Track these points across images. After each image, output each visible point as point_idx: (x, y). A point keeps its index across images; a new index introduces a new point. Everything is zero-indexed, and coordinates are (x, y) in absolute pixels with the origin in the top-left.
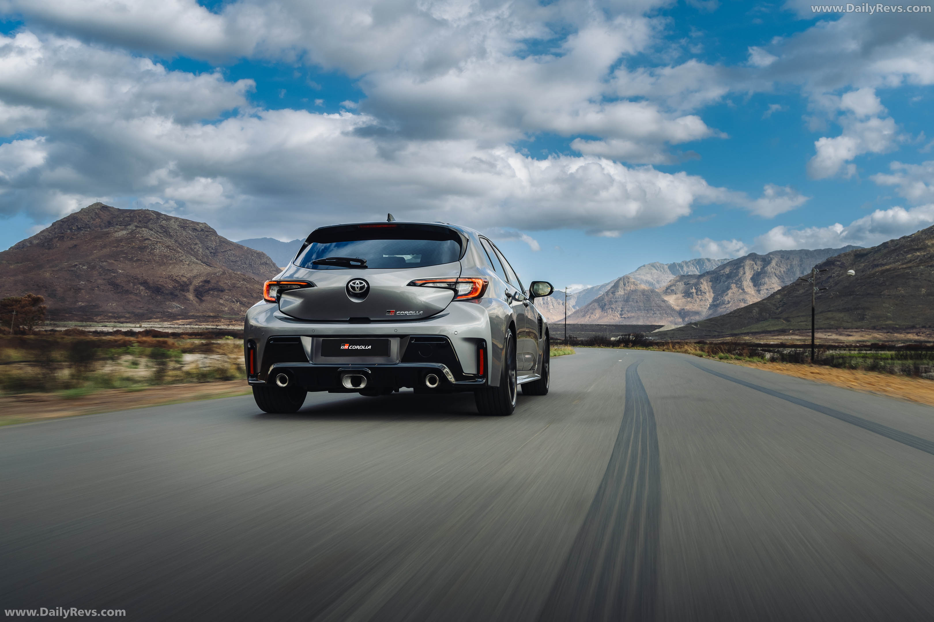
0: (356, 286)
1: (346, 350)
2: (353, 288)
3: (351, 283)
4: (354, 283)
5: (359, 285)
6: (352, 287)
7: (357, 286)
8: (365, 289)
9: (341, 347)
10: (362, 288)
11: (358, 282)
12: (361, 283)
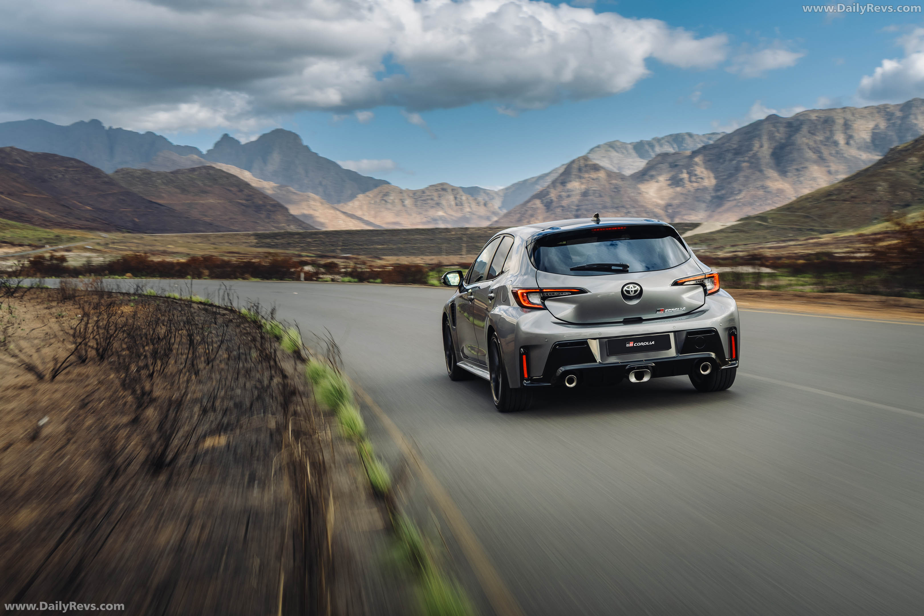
0: (630, 289)
1: (631, 347)
2: (628, 292)
3: (625, 288)
4: (628, 288)
5: (633, 289)
6: (626, 291)
7: (632, 290)
8: (638, 292)
9: (626, 345)
10: (636, 291)
11: (631, 286)
12: (635, 287)
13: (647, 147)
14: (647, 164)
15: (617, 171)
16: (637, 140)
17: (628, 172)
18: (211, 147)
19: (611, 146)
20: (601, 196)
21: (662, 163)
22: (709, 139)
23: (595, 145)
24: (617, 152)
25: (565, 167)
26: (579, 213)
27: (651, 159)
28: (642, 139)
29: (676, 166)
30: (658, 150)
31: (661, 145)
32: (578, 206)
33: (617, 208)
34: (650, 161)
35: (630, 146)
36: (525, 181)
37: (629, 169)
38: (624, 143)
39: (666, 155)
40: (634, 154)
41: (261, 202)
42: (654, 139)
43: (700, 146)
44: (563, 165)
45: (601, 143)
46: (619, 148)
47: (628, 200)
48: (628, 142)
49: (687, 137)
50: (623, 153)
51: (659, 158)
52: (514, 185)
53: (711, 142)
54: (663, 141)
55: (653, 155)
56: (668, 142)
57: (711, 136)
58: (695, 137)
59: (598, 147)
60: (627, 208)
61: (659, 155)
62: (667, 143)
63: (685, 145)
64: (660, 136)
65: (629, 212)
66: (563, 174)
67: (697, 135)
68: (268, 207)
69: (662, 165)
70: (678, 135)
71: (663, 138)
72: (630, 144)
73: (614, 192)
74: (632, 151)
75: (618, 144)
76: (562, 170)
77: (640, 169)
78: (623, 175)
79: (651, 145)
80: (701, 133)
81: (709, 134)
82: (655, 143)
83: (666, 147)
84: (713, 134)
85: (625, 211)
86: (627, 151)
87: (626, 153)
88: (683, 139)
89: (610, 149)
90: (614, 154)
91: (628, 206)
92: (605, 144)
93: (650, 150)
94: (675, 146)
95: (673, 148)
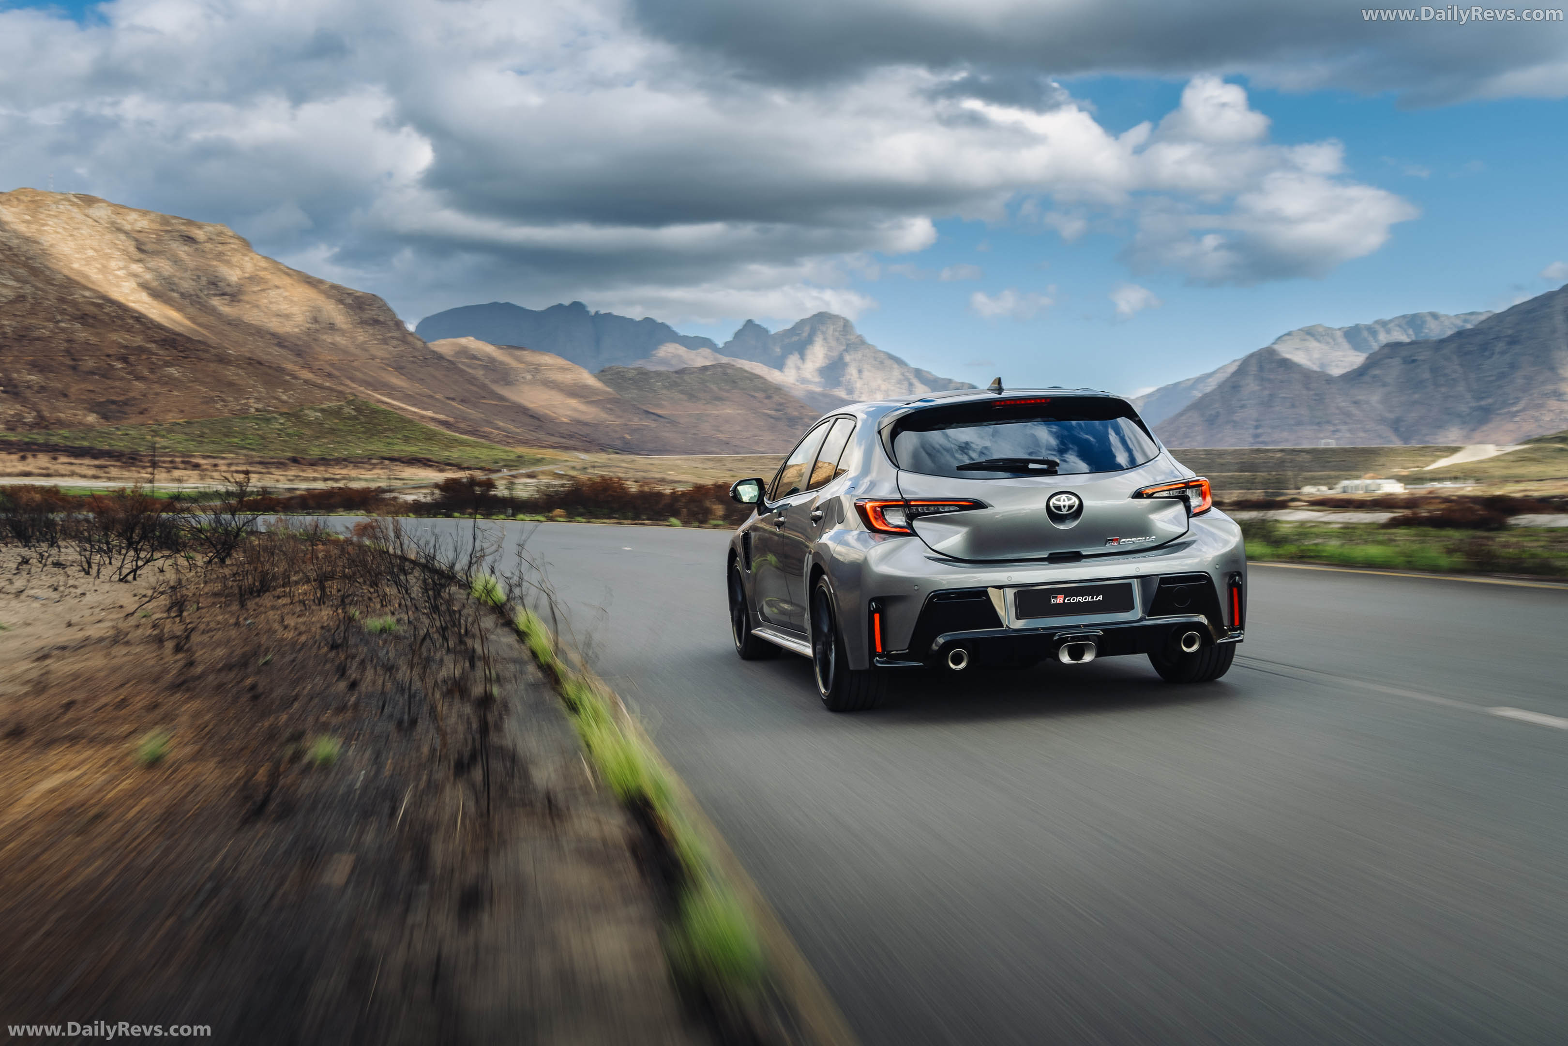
13: (1365, 334)
14: (1367, 358)
15: (1318, 369)
16: (1349, 323)
17: (1336, 372)
18: (729, 338)
19: (1310, 333)
20: (1293, 406)
21: (1392, 358)
22: (1466, 321)
23: (1285, 332)
24: (1319, 341)
25: (1238, 363)
26: (1260, 431)
27: (1371, 352)
28: (1358, 323)
29: (1414, 361)
30: (1384, 338)
31: (1388, 332)
32: (1257, 421)
33: (1319, 424)
34: (1371, 354)
35: (1339, 334)
36: (1176, 385)
37: (1337, 366)
38: (1329, 328)
39: (1396, 346)
40: (1346, 345)
41: (796, 413)
42: (1376, 322)
43: (1449, 333)
44: (1235, 361)
45: (1294, 328)
46: (1322, 336)
47: (1337, 411)
48: (1337, 326)
49: (1429, 319)
50: (1328, 343)
51: (1386, 351)
52: (1158, 390)
53: (1469, 326)
54: (1391, 325)
55: (1375, 347)
56: (1399, 326)
57: (1468, 317)
58: (1442, 319)
59: (1289, 334)
60: (1335, 425)
61: (1387, 345)
62: (1397, 328)
63: (1427, 331)
64: (1387, 317)
65: (1337, 431)
66: (1235, 374)
67: (1446, 316)
68: (806, 420)
69: (1391, 360)
70: (1414, 316)
71: (1391, 321)
72: (1340, 329)
73: (1315, 400)
74: (1341, 340)
75: (1321, 330)
76: (1234, 368)
77: (1355, 367)
78: (1329, 375)
79: (1371, 331)
80: (1452, 313)
81: (1466, 314)
82: (1377, 327)
83: (1395, 333)
84: (1472, 314)
85: (1331, 428)
86: (1334, 340)
87: (1333, 343)
88: (1424, 322)
89: (1308, 337)
90: (1313, 344)
91: (1337, 422)
92: (1299, 330)
93: (1371, 339)
94: (1411, 332)
95: (1408, 335)
